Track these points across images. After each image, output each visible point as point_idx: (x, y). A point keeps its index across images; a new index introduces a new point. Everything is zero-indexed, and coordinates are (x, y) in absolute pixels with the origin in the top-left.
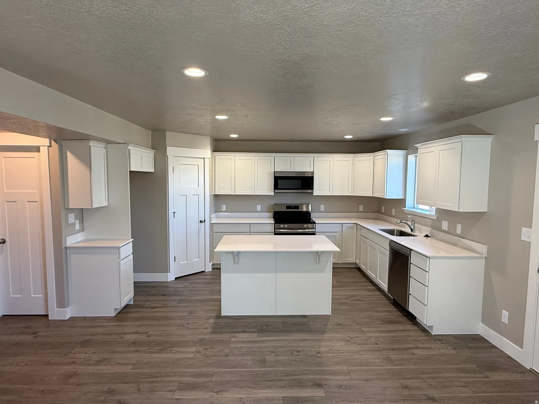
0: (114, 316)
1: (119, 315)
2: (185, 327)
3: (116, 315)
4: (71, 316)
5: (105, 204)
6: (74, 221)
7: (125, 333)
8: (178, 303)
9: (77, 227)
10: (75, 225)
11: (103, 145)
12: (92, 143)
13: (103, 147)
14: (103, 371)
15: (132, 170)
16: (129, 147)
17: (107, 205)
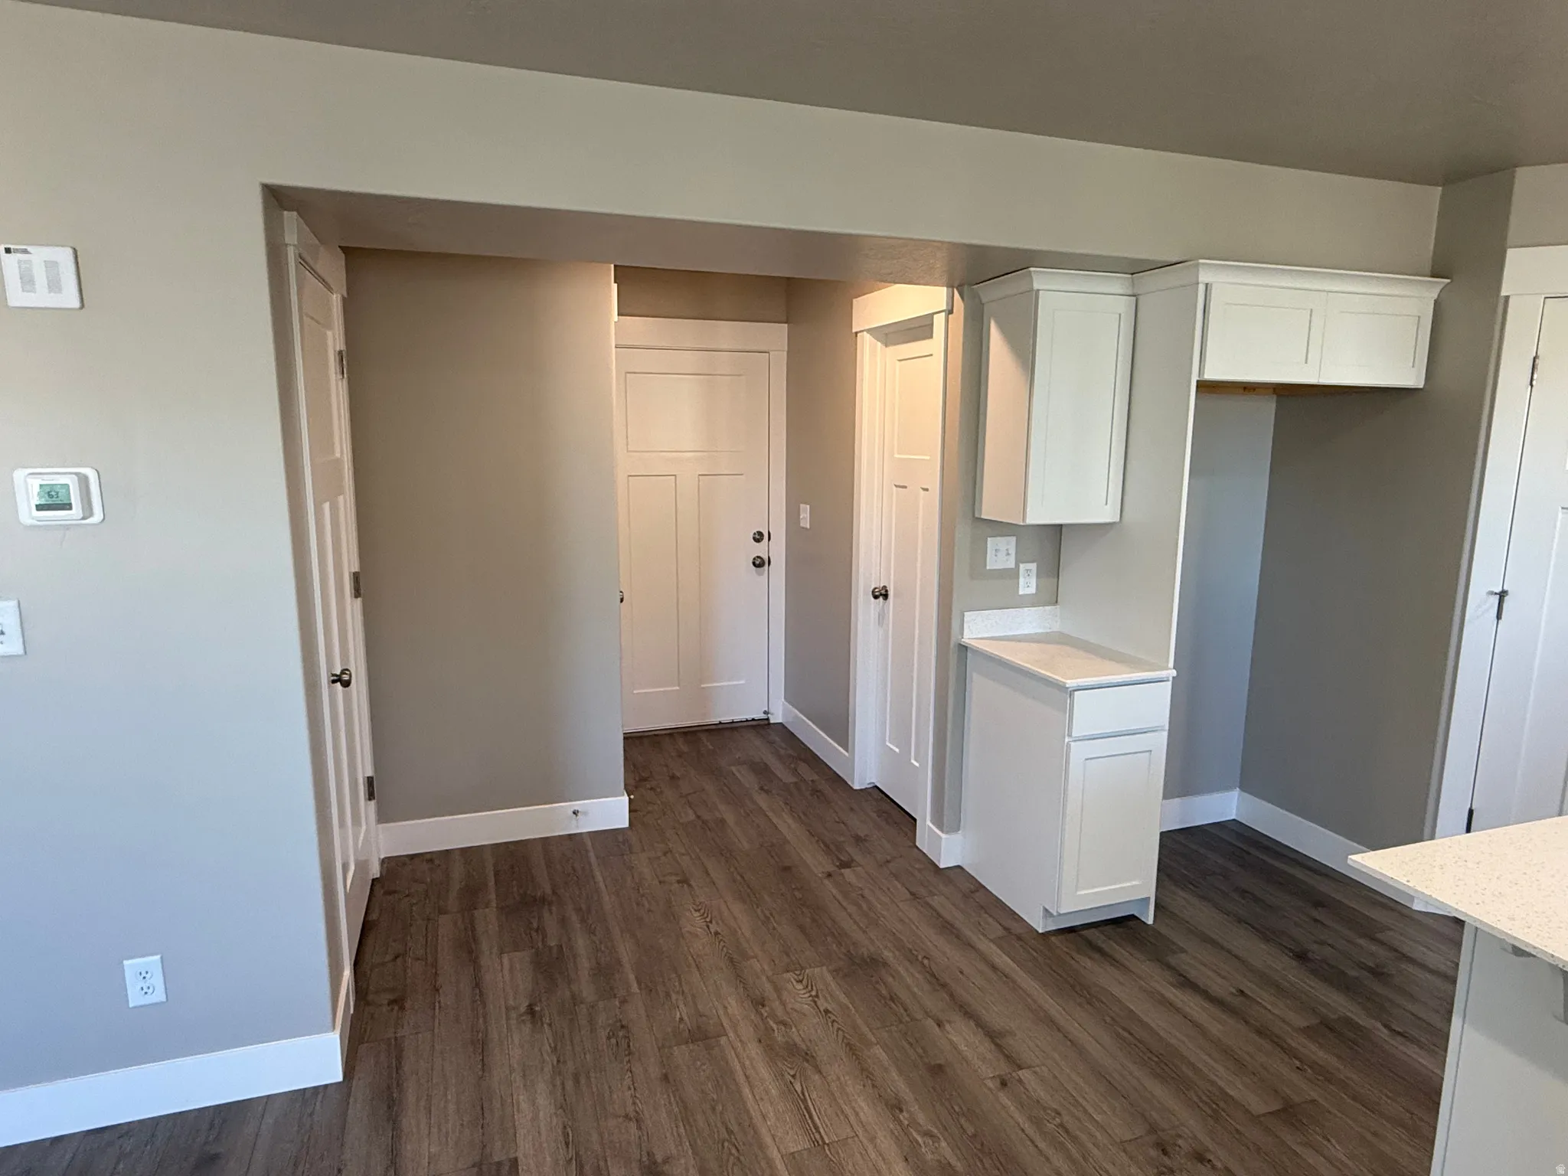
0: (1040, 931)
1: (1053, 939)
2: (1165, 1159)
3: (1046, 935)
4: (959, 864)
5: (1106, 514)
6: (1011, 564)
7: (968, 1014)
8: (1307, 1031)
9: (1028, 585)
10: (1018, 578)
11: (1117, 283)
12: (1042, 280)
13: (1121, 291)
14: (746, 1091)
15: (1210, 375)
16: (1204, 277)
17: (1117, 519)
